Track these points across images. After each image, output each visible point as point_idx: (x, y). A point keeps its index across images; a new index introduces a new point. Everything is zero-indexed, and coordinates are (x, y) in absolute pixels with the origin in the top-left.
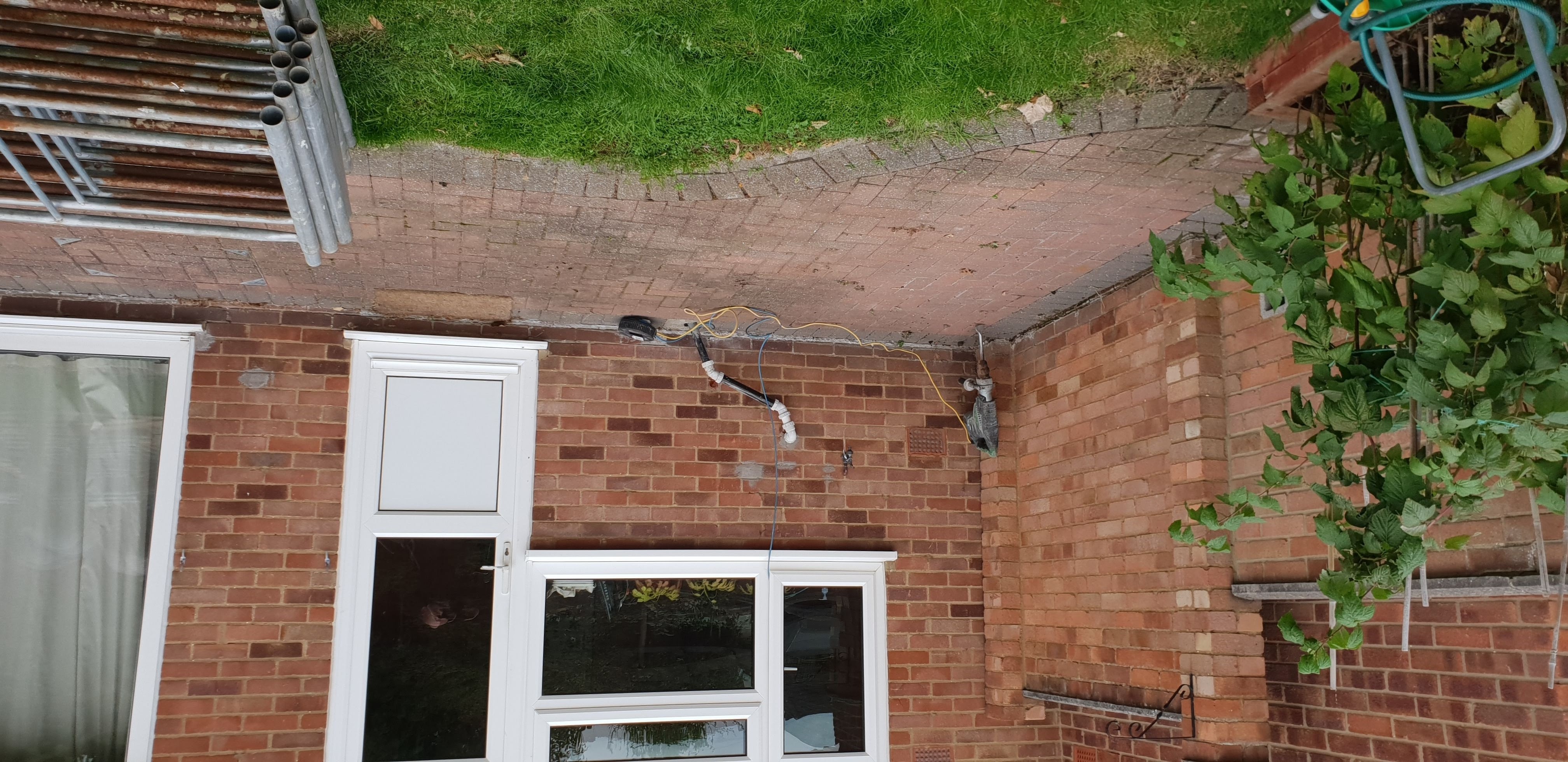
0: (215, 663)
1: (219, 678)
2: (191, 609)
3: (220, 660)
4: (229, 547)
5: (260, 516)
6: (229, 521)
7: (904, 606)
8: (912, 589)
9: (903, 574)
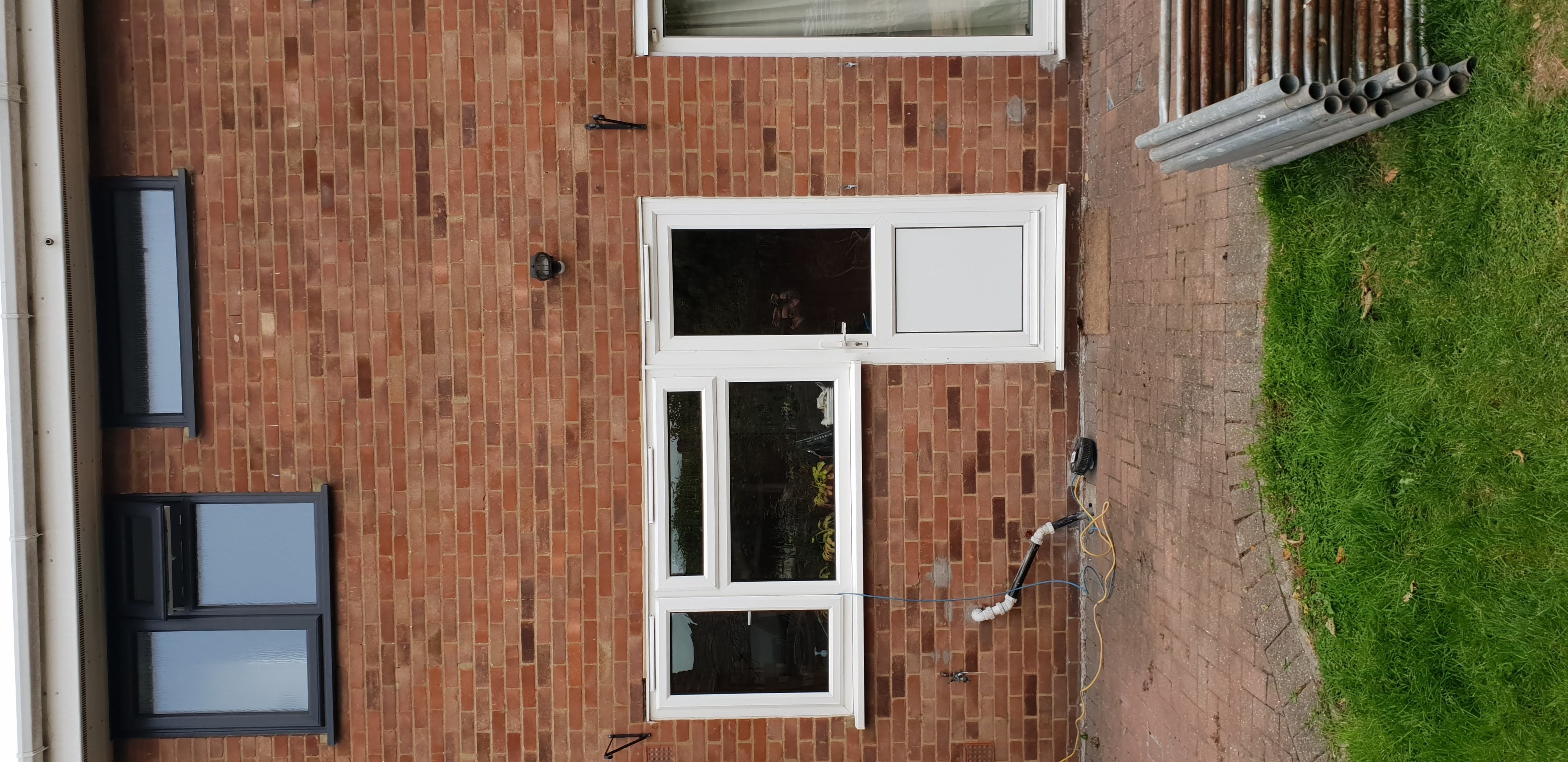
0: (758, 100)
1: (746, 103)
2: (806, 76)
3: (761, 104)
4: (860, 102)
5: (889, 126)
6: (884, 99)
7: (811, 737)
8: (827, 745)
9: (842, 736)
